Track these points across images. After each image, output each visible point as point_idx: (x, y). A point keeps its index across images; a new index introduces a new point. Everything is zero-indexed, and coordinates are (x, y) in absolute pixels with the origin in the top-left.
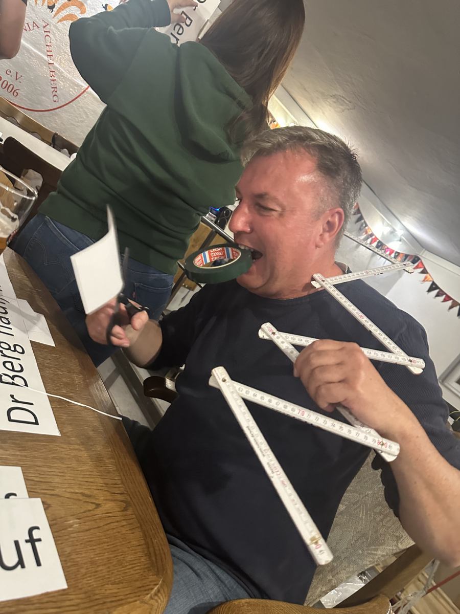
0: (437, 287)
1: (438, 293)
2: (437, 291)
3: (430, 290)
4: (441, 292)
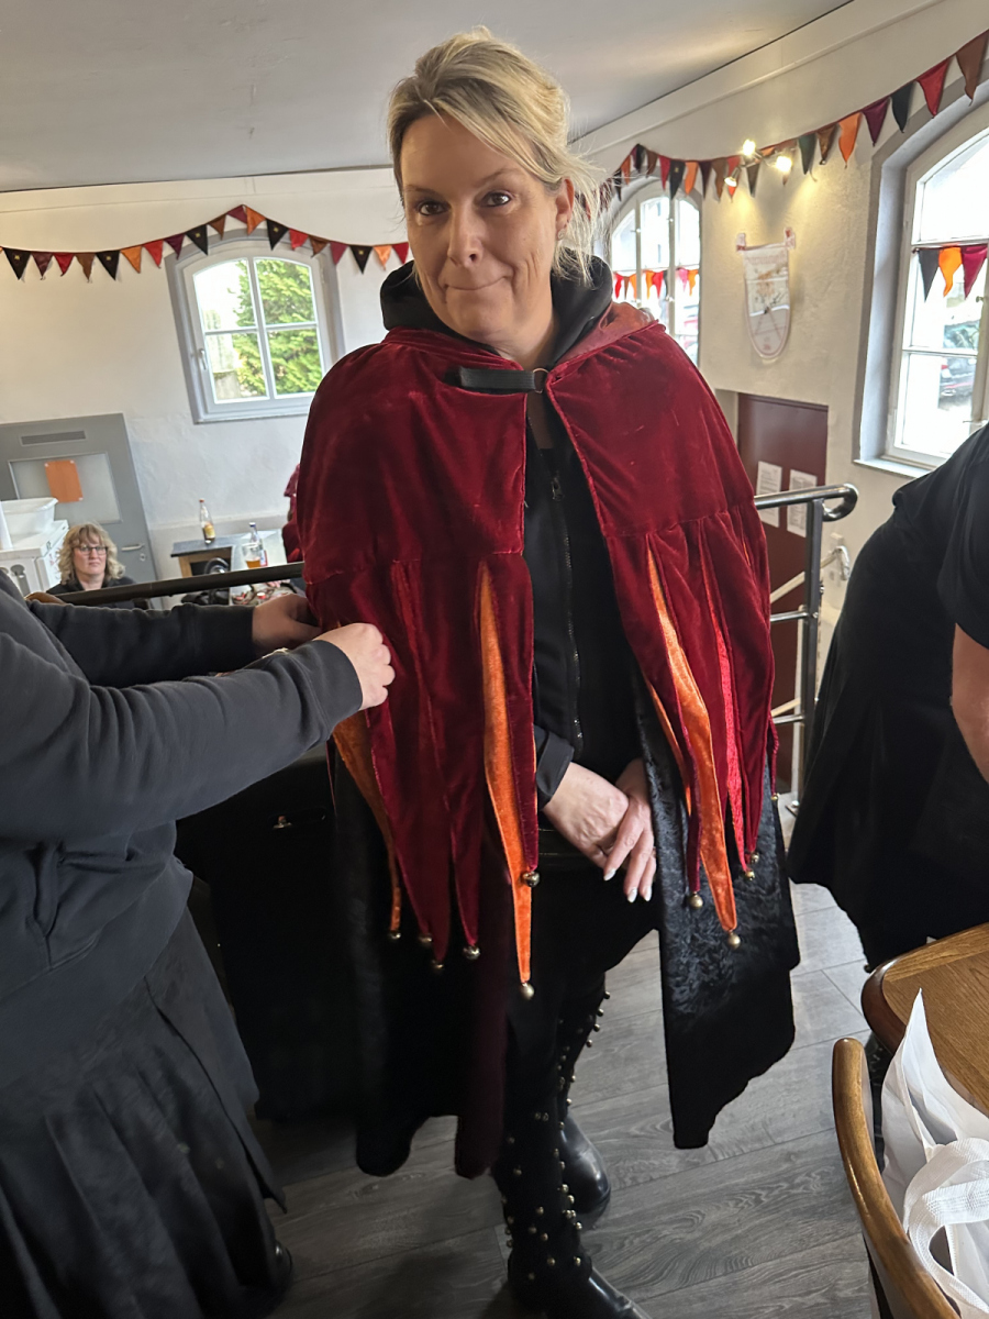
0: (25, 255)
1: (38, 263)
2: (31, 260)
3: (19, 272)
4: (41, 259)
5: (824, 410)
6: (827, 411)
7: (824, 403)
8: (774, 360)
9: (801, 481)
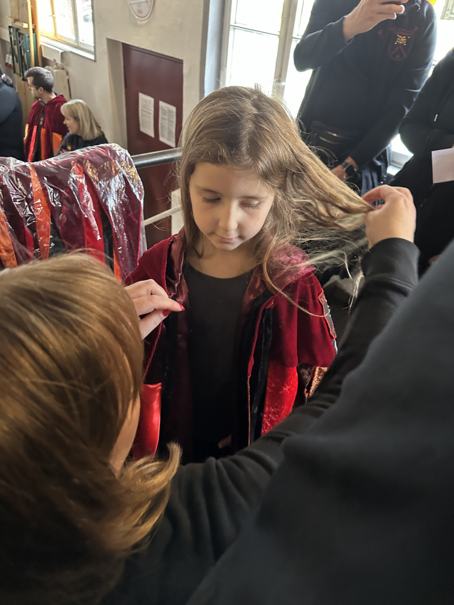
5: (180, 62)
6: (182, 63)
7: (180, 58)
8: (145, 22)
9: (166, 109)
